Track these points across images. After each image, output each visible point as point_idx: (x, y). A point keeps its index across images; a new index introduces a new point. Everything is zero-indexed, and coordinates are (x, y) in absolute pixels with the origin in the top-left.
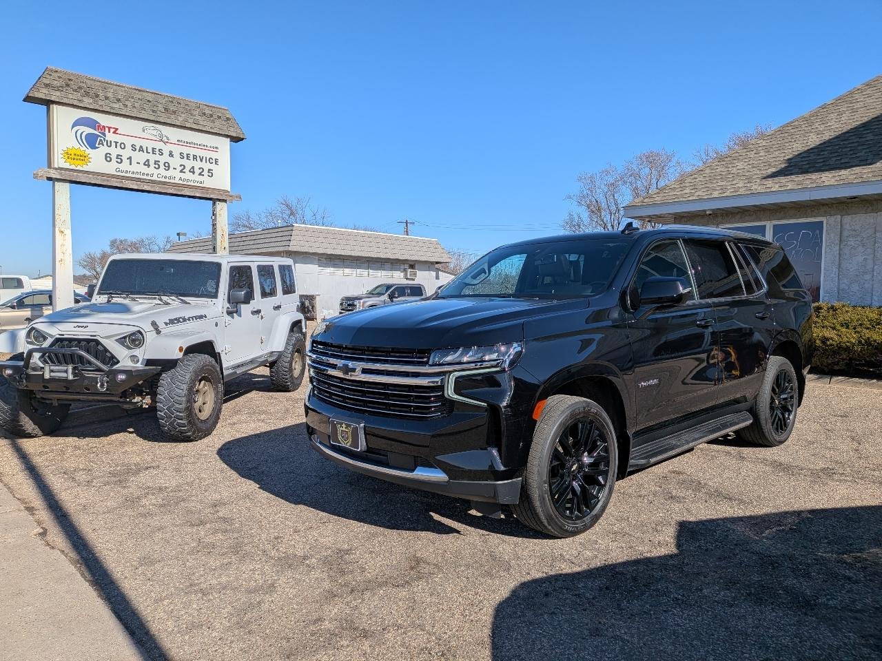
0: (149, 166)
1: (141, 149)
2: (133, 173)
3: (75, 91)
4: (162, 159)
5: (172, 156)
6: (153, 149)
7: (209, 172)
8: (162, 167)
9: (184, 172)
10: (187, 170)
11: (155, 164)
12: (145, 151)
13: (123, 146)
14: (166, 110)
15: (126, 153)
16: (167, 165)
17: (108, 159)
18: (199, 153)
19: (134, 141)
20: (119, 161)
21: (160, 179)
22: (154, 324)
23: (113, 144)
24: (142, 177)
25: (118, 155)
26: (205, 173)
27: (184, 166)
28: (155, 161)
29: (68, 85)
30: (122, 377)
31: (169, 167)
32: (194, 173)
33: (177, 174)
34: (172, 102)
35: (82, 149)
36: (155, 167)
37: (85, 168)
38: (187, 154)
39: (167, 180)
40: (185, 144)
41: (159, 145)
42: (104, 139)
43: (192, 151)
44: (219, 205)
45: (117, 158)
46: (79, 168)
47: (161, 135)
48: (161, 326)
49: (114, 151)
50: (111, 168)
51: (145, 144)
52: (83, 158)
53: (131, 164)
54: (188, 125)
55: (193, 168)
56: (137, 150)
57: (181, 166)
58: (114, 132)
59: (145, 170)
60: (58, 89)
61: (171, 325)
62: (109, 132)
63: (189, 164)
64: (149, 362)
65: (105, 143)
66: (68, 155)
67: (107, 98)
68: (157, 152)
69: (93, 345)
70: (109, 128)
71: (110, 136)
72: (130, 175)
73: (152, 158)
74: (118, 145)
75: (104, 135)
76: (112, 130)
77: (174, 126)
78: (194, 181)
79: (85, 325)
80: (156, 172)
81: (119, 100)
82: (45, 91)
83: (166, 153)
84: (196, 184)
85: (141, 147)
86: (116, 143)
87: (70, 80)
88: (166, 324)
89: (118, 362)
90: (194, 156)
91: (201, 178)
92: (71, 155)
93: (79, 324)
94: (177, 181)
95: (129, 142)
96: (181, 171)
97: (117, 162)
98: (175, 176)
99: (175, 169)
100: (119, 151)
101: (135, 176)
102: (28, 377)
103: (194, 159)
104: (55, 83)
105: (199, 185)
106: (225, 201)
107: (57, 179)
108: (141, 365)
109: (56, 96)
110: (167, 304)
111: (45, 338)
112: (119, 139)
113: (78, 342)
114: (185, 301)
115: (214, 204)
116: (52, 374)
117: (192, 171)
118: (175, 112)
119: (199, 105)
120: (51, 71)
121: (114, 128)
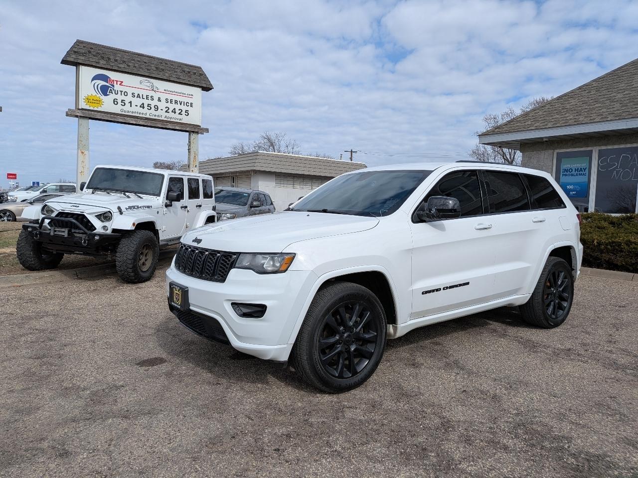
0: (143, 108)
1: (138, 96)
2: (133, 112)
3: (94, 56)
4: (153, 103)
5: (160, 101)
6: (147, 96)
7: (186, 112)
8: (153, 108)
9: (169, 112)
10: (170, 111)
11: (148, 106)
12: (141, 98)
14: (157, 68)
15: (128, 99)
16: (156, 107)
17: (116, 103)
18: (179, 99)
19: (134, 90)
21: (151, 117)
22: (119, 208)
23: (119, 93)
24: (138, 115)
25: (122, 100)
26: (183, 113)
27: (169, 109)
28: (148, 104)
29: (90, 52)
30: (97, 238)
31: (158, 108)
32: (175, 112)
33: (164, 114)
34: (161, 63)
35: (98, 96)
36: (148, 109)
37: (100, 109)
39: (156, 118)
40: (170, 93)
41: (151, 93)
42: (113, 89)
43: (174, 98)
44: (193, 136)
45: (122, 102)
46: (96, 109)
47: (153, 86)
48: (123, 209)
49: (120, 97)
50: (117, 109)
51: (141, 92)
52: (99, 102)
53: (131, 106)
54: (172, 79)
55: (175, 109)
56: (136, 96)
57: (166, 108)
58: (120, 84)
59: (141, 110)
60: (83, 54)
61: (129, 210)
62: (117, 84)
63: (172, 107)
64: (114, 231)
65: (113, 92)
66: (88, 100)
67: (116, 61)
68: (150, 98)
69: (81, 218)
70: (117, 81)
71: (117, 87)
72: (131, 114)
73: (146, 102)
74: (123, 93)
75: (113, 86)
76: (119, 83)
77: (162, 79)
78: (176, 119)
79: (77, 205)
80: (149, 112)
81: (124, 62)
82: (74, 56)
83: (156, 99)
84: (176, 121)
85: (139, 94)
86: (121, 91)
87: (91, 48)
88: (126, 209)
89: (96, 229)
90: (175, 101)
91: (180, 117)
92: (90, 100)
93: (74, 205)
94: (163, 118)
95: (130, 91)
96: (166, 112)
97: (122, 105)
98: (162, 115)
99: (162, 110)
100: (123, 97)
101: (134, 115)
102: (41, 233)
103: (175, 103)
104: (81, 51)
105: (178, 121)
106: (197, 133)
107: (81, 117)
108: (109, 232)
109: (81, 59)
110: (128, 197)
111: (52, 211)
112: (124, 89)
113: (72, 215)
114: (140, 197)
115: (190, 135)
116: (55, 233)
117: (174, 111)
118: (163, 70)
119: (180, 65)
120: (79, 43)
121: (120, 81)
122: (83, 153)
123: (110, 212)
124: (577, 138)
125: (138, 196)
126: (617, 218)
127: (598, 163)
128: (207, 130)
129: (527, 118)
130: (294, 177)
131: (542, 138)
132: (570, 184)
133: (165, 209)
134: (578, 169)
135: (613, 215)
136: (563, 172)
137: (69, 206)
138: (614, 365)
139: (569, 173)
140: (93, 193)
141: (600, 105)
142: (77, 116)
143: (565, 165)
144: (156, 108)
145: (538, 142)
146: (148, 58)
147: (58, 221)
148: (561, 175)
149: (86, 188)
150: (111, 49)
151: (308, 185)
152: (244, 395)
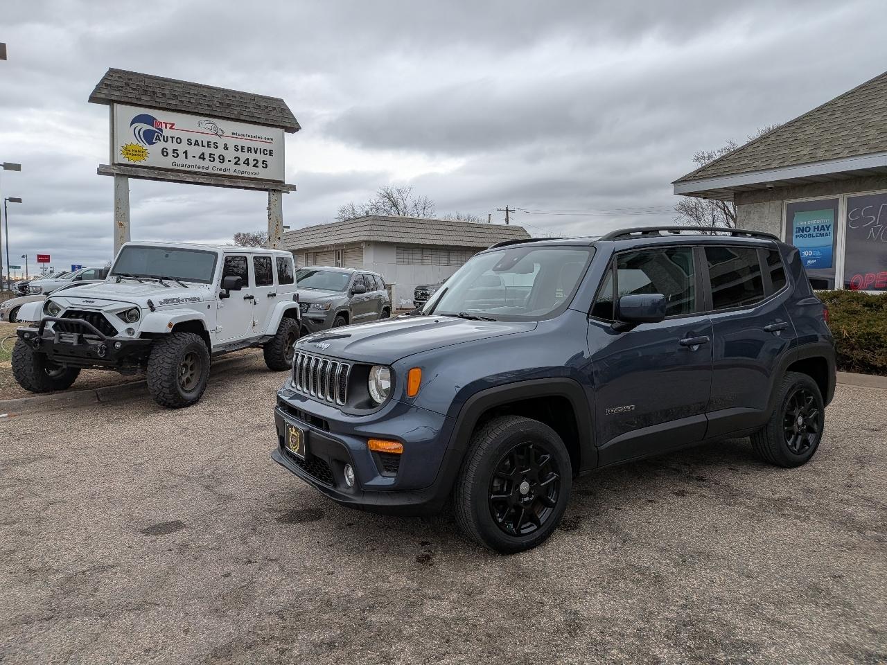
0: (204, 159)
1: (197, 143)
2: (189, 166)
3: (133, 89)
4: (217, 153)
5: (227, 149)
6: (208, 142)
7: (263, 163)
8: (217, 159)
9: (239, 164)
10: (241, 162)
11: (210, 157)
12: (201, 145)
13: (179, 140)
14: (221, 103)
15: (181, 148)
16: (221, 157)
17: (165, 154)
18: (253, 145)
19: (190, 135)
20: (175, 155)
21: (215, 172)
22: (150, 303)
23: (170, 139)
24: (197, 170)
25: (174, 150)
26: (260, 164)
27: (239, 159)
28: (211, 154)
29: (127, 84)
30: (118, 345)
31: (224, 159)
32: (248, 164)
33: (232, 167)
34: (227, 96)
35: (140, 145)
36: (210, 160)
37: (143, 163)
38: (242, 147)
39: (222, 173)
40: (240, 137)
42: (161, 135)
43: (247, 144)
44: (274, 198)
45: (174, 152)
46: (137, 163)
47: (216, 128)
48: (156, 304)
49: (170, 146)
50: (167, 162)
51: (200, 138)
52: (140, 153)
53: (186, 158)
54: (242, 118)
55: (248, 159)
56: (193, 144)
58: (171, 128)
59: (201, 163)
60: (118, 88)
61: (165, 304)
62: (166, 127)
63: (243, 156)
64: (143, 335)
65: (162, 139)
66: (127, 151)
67: (164, 95)
68: (212, 146)
69: (97, 319)
70: (166, 124)
71: (167, 132)
72: (186, 169)
73: (207, 151)
74: (175, 140)
75: (161, 130)
76: (169, 126)
77: (228, 119)
78: (249, 173)
79: (92, 300)
80: (211, 165)
81: (175, 96)
82: (106, 91)
83: (221, 146)
84: (251, 176)
85: (197, 141)
86: (172, 138)
87: (129, 80)
88: (161, 303)
89: (117, 333)
90: (248, 148)
91: (255, 170)
92: (129, 151)
93: (88, 300)
94: (232, 173)
95: (184, 138)
96: (236, 163)
97: (173, 156)
98: (230, 168)
99: (229, 161)
100: (175, 146)
101: (190, 169)
102: (41, 341)
103: (248, 150)
104: (116, 84)
105: (253, 176)
106: (280, 191)
107: (117, 174)
108: (136, 337)
109: (116, 95)
110: (167, 286)
111: (59, 310)
112: (175, 134)
113: (84, 314)
114: (183, 285)
115: (269, 194)
116: (61, 340)
117: (247, 162)
118: (230, 106)
119: (254, 97)
120: (112, 72)
121: (170, 124)
122: (121, 224)
123: (136, 308)
124: (815, 183)
125: (181, 284)
126: (875, 296)
127: (847, 216)
128: (293, 188)
129: (743, 155)
130: (423, 248)
131: (765, 184)
132: (808, 249)
133: (220, 302)
134: (818, 227)
135: (870, 293)
136: (796, 232)
137: (80, 301)
138: (850, 524)
139: (805, 233)
140: (118, 282)
141: (846, 133)
142: (112, 174)
143: (800, 222)
144: (222, 159)
145: (760, 190)
146: (209, 90)
147: (65, 323)
148: (794, 237)
149: (111, 275)
150: (157, 79)
151: (444, 259)
152: (282, 579)
